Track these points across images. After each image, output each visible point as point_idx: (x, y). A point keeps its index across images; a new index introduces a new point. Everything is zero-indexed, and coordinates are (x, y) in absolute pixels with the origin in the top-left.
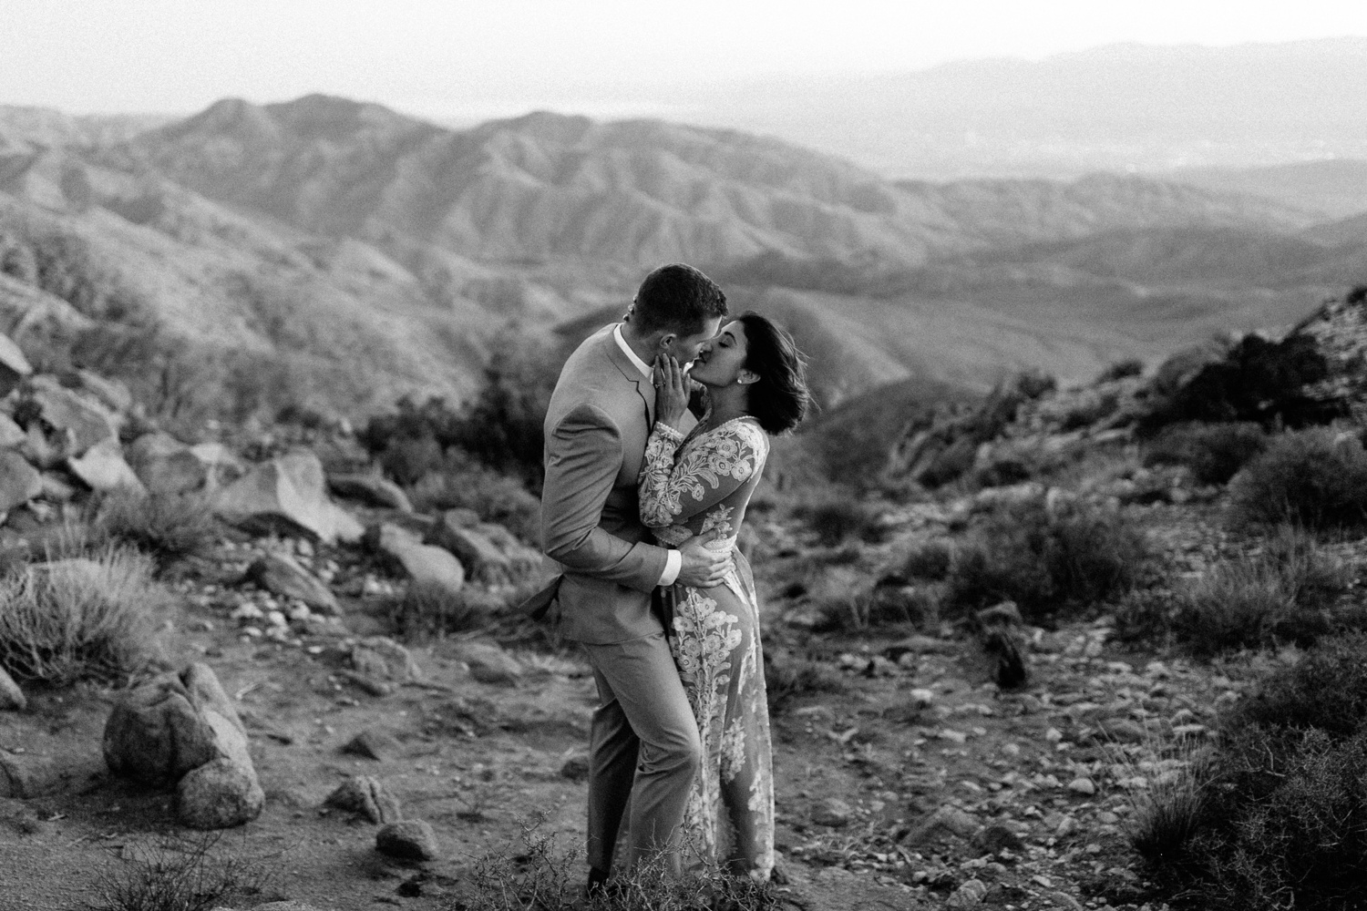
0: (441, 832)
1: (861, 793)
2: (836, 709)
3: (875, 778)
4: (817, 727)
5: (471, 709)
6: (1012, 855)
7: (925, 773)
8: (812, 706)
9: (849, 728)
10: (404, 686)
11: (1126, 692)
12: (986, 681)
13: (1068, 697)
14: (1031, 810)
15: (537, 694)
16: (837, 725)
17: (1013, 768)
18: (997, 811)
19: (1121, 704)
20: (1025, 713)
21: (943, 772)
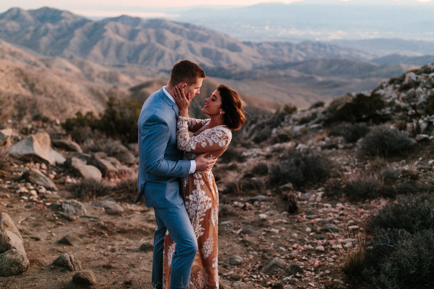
0: (97, 273)
1: (245, 252)
2: (234, 222)
3: (250, 247)
4: (228, 229)
5: (106, 225)
6: (300, 275)
7: (266, 244)
8: (226, 221)
9: (239, 228)
10: (81, 217)
11: (331, 214)
12: (284, 211)
13: (312, 216)
14: (304, 258)
15: (129, 219)
16: (235, 227)
17: (296, 242)
18: (292, 258)
19: (330, 218)
20: (298, 222)
21: (273, 244)
